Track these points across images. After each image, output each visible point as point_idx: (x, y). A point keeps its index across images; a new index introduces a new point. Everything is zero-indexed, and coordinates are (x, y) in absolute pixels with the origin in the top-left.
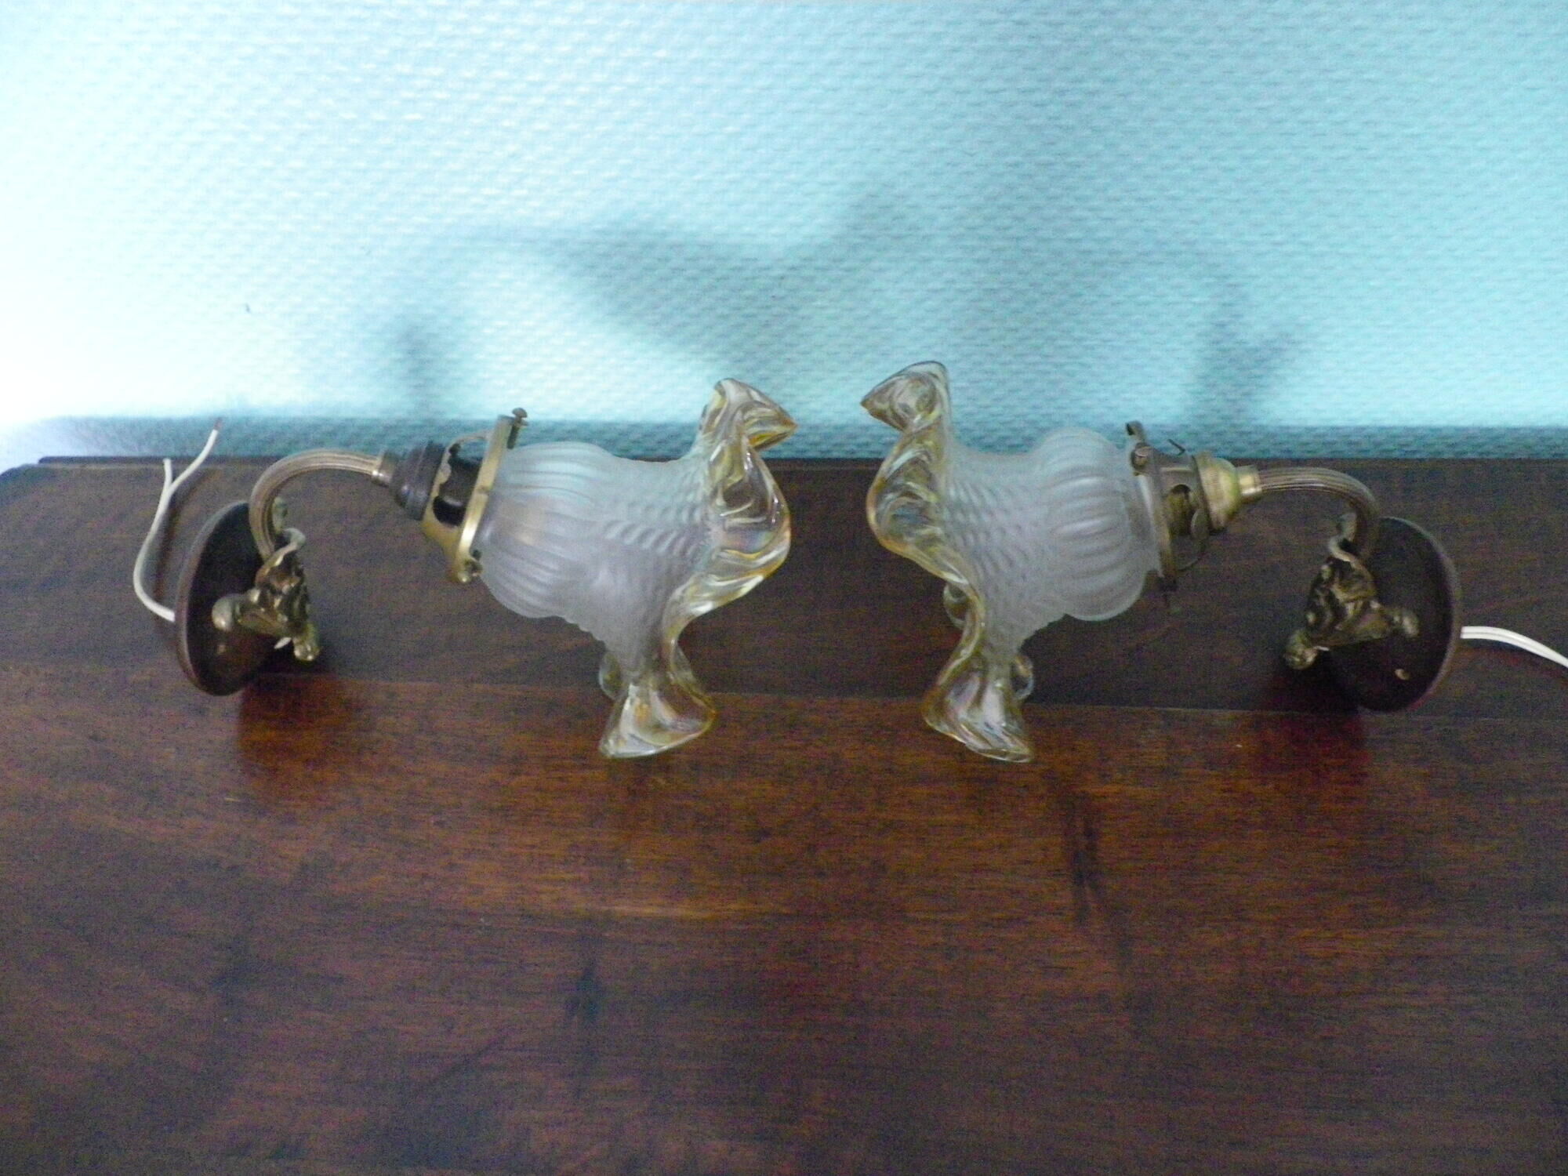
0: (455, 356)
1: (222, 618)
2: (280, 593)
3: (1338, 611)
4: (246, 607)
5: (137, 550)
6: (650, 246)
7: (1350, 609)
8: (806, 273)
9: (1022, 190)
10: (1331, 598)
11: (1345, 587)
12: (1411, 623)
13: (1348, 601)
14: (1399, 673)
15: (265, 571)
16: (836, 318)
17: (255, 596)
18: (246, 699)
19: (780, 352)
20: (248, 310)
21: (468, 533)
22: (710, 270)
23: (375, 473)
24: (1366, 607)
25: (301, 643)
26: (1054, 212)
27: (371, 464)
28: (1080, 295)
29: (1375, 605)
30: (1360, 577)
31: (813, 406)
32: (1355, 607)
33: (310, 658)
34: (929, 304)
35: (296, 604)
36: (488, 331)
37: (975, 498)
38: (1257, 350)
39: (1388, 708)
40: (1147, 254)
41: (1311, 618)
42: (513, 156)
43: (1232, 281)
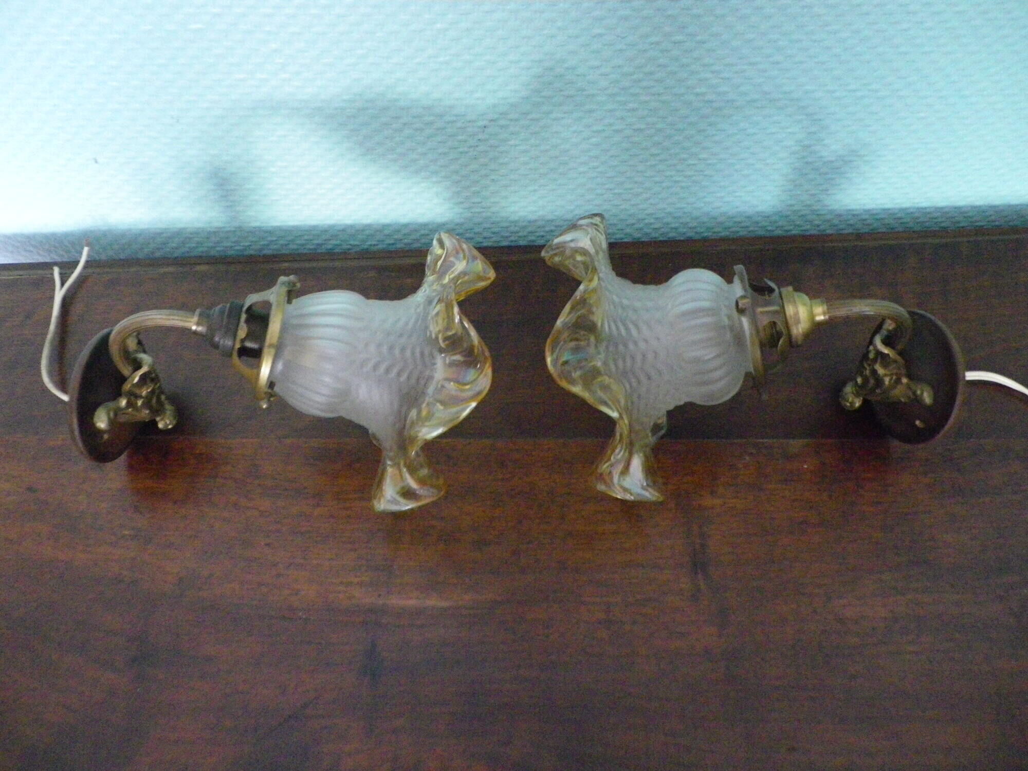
0: (251, 186)
1: (101, 422)
2: (141, 397)
3: (879, 382)
4: (118, 411)
5: (42, 346)
6: (385, 109)
7: (887, 381)
8: (503, 122)
9: (661, 61)
10: (874, 372)
11: (885, 366)
12: (929, 396)
13: (886, 375)
14: (917, 422)
15: (127, 387)
16: (526, 151)
17: (123, 402)
18: (130, 457)
19: (486, 176)
20: (96, 162)
21: (265, 370)
22: (431, 123)
23: (194, 328)
24: (898, 381)
25: (162, 419)
26: (685, 75)
27: (191, 322)
28: (704, 131)
29: (905, 380)
30: (895, 361)
31: (512, 209)
32: (891, 380)
33: (170, 427)
34: (594, 140)
35: (154, 401)
36: (273, 169)
37: (623, 332)
38: (832, 162)
39: (909, 441)
40: (754, 101)
41: (859, 380)
42: (276, 51)
43: (816, 117)
